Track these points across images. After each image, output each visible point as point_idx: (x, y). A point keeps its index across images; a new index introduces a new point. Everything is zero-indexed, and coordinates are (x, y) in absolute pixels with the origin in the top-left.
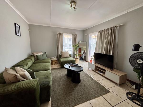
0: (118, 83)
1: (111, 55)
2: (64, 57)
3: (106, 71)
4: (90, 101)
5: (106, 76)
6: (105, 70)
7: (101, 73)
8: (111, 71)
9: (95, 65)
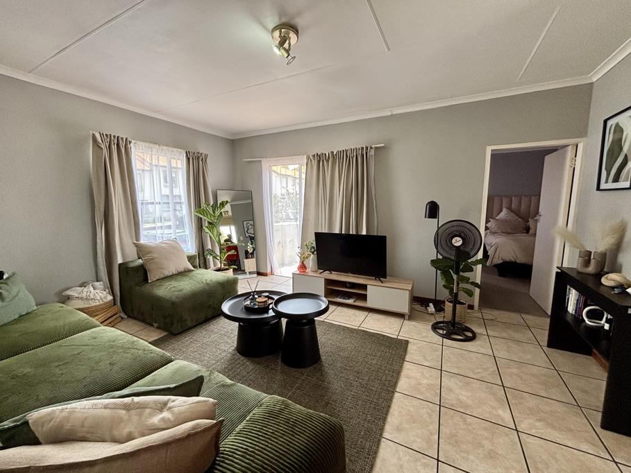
0: (407, 312)
1: (364, 233)
2: (167, 273)
3: (368, 286)
4: (398, 390)
5: (369, 304)
6: (364, 287)
7: (350, 301)
8: (382, 285)
9: (325, 279)
